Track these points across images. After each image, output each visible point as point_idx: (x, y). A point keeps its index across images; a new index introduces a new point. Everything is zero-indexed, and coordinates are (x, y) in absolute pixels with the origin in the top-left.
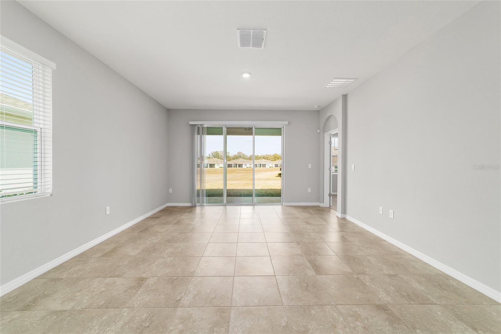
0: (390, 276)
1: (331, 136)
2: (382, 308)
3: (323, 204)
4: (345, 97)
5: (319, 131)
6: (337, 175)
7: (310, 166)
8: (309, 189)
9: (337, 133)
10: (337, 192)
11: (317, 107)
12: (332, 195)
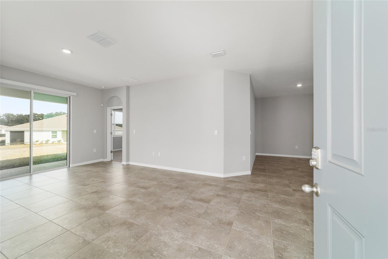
0: (170, 179)
1: (112, 110)
2: (177, 188)
3: (106, 159)
4: (128, 88)
5: (102, 105)
6: (122, 137)
7: (95, 131)
8: (94, 149)
9: (122, 109)
10: (122, 148)
11: (104, 88)
12: (113, 151)
